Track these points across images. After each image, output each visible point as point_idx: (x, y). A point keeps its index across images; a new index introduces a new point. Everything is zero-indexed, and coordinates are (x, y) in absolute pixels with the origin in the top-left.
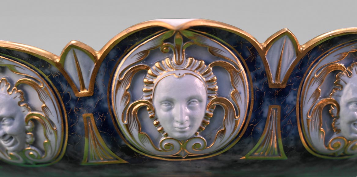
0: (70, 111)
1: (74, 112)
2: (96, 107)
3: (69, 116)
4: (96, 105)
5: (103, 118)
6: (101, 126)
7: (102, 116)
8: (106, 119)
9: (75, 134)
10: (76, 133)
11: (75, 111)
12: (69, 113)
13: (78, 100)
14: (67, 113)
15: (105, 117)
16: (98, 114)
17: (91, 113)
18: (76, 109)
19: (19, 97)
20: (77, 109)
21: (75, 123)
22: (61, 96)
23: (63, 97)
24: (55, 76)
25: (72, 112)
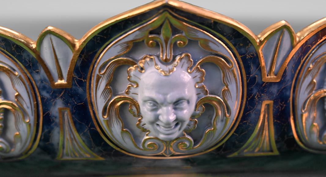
0: (251, 97)
1: (255, 98)
2: (278, 95)
3: (247, 103)
4: (279, 92)
5: (282, 107)
6: (278, 114)
7: (282, 104)
8: (285, 107)
9: (247, 122)
10: (249, 121)
11: (257, 97)
12: (249, 99)
13: (264, 85)
14: (247, 99)
15: (285, 105)
16: (279, 102)
17: (272, 100)
18: (258, 95)
19: (200, 77)
20: (260, 95)
21: (252, 111)
22: (247, 80)
23: (248, 81)
24: (250, 57)
25: (253, 98)
